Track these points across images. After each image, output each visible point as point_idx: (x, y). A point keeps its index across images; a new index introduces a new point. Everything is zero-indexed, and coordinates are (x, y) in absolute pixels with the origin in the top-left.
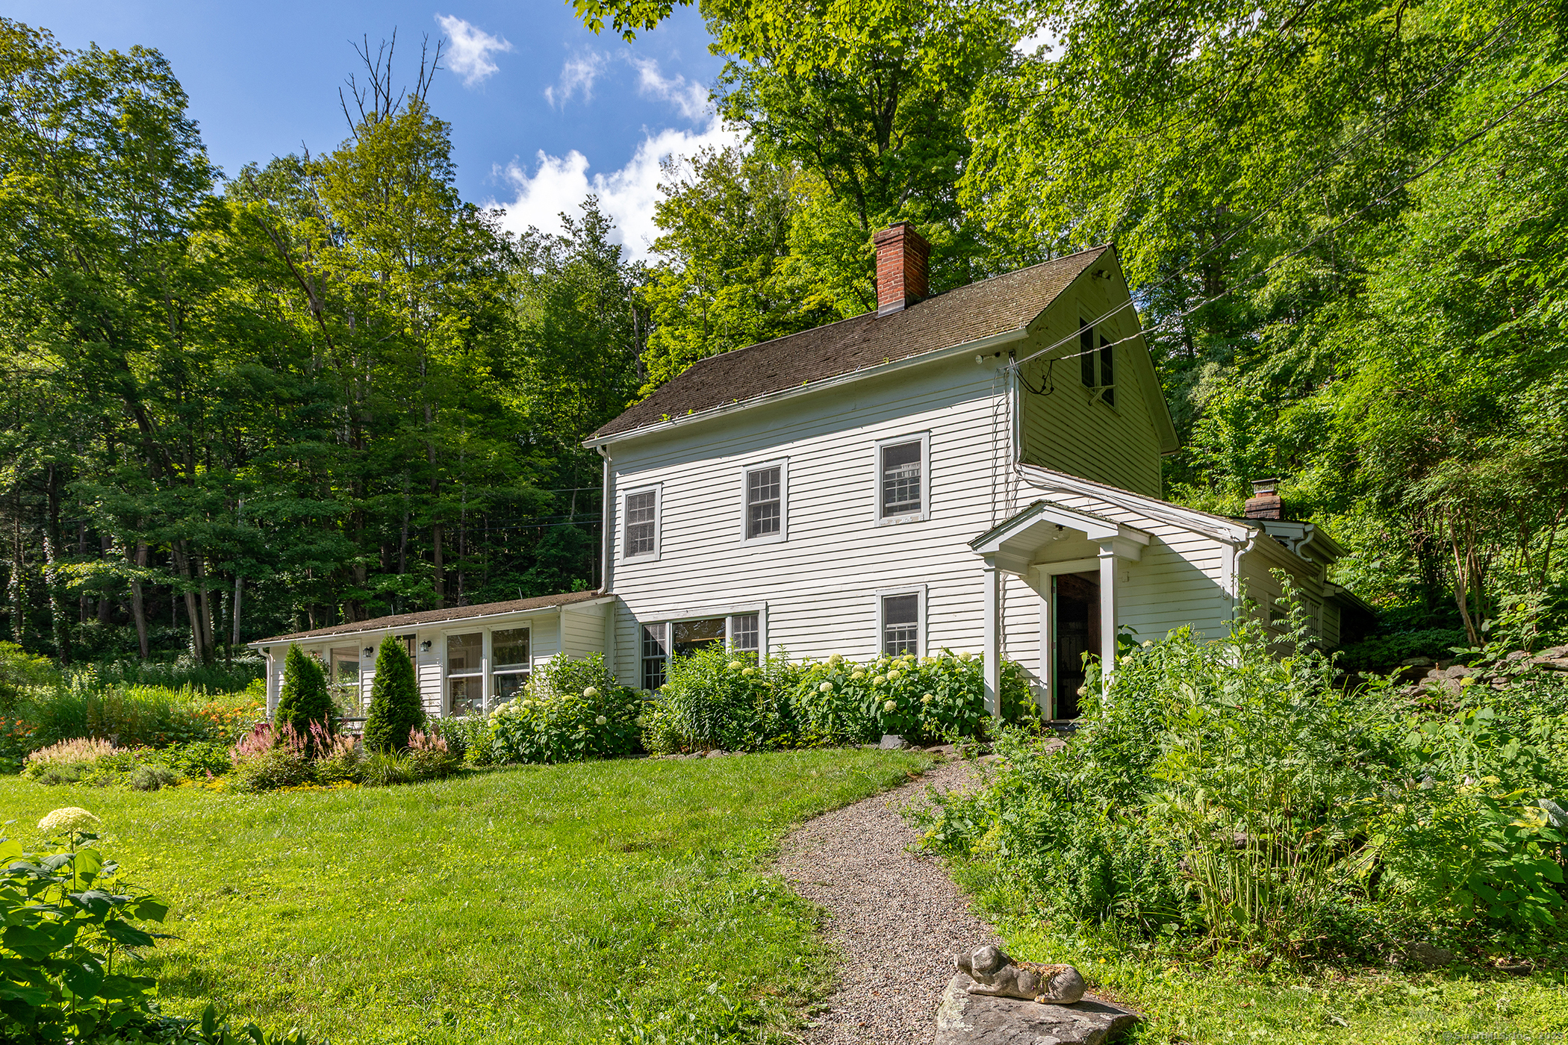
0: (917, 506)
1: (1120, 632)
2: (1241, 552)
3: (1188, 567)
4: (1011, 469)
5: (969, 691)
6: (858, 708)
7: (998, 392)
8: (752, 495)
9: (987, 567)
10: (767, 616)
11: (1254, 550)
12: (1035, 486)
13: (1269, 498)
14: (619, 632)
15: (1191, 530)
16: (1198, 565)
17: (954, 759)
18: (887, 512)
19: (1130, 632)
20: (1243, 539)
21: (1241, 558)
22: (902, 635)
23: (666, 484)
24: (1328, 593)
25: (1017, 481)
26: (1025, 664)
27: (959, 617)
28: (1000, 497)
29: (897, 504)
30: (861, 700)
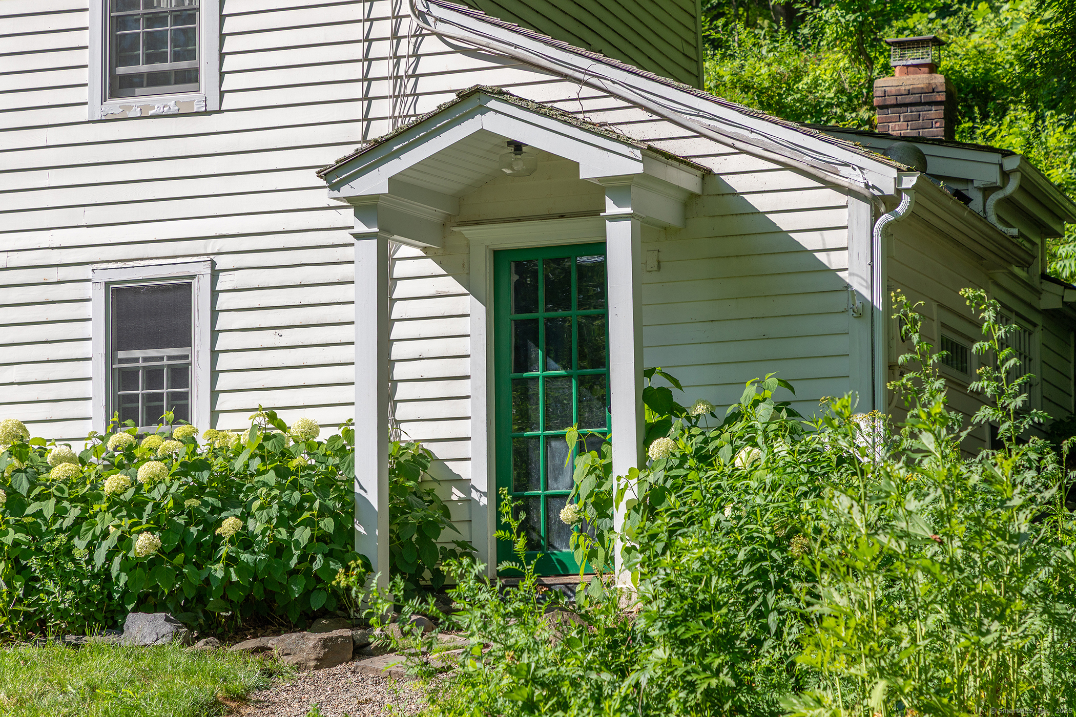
0: (190, 77)
1: (647, 383)
2: (885, 218)
3: (784, 246)
4: (406, 8)
5: (324, 511)
6: (68, 551)
9: (361, 228)
11: (912, 214)
12: (458, 50)
13: (921, 80)
15: (787, 167)
16: (808, 241)
17: (299, 667)
18: (118, 85)
19: (667, 384)
20: (889, 190)
21: (887, 233)
22: (153, 376)
24: (1051, 300)
25: (419, 35)
26: (439, 450)
27: (290, 337)
28: (381, 69)
29: (143, 68)
30: (74, 530)
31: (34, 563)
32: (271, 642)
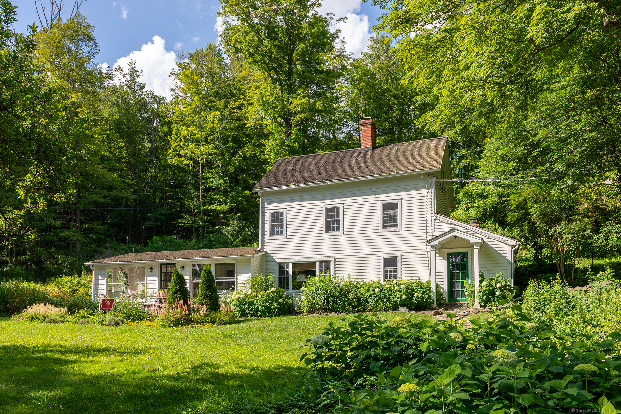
0: (396, 226)
2: (514, 249)
3: (497, 253)
4: (433, 215)
7: (428, 188)
8: (328, 216)
9: (432, 250)
10: (335, 262)
12: (442, 222)
14: (267, 266)
15: (497, 241)
16: (501, 252)
18: (384, 227)
20: (515, 245)
21: (514, 251)
22: (391, 271)
23: (289, 209)
25: (435, 220)
26: (439, 283)
27: (414, 266)
28: (429, 225)
29: (388, 224)
30: (391, 295)
31: (385, 300)
32: (425, 312)
